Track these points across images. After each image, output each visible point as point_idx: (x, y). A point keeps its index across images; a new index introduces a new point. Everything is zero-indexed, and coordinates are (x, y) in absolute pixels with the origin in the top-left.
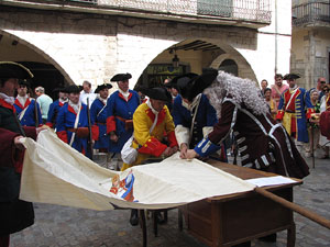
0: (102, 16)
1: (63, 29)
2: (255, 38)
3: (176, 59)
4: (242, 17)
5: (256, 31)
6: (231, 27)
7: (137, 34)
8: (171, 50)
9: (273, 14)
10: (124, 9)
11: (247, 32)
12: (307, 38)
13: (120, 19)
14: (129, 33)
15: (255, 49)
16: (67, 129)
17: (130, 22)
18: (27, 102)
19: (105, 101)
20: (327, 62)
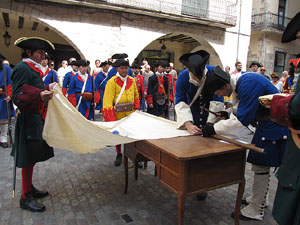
0: (110, 11)
1: (81, 19)
2: (223, 35)
3: (164, 47)
4: (214, 19)
5: (224, 30)
6: (206, 26)
7: (135, 26)
8: (160, 40)
9: (238, 19)
10: (127, 7)
11: (218, 31)
12: (261, 39)
13: (123, 14)
14: (130, 25)
15: (223, 44)
16: (76, 93)
17: (131, 17)
18: (47, 71)
19: (106, 74)
20: (274, 57)
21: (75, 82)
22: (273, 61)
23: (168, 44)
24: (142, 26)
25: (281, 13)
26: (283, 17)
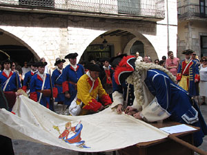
0: (58, 15)
1: (33, 24)
2: (155, 28)
3: (105, 42)
5: (155, 23)
6: (140, 21)
7: (80, 26)
8: (101, 36)
9: (166, 13)
10: (72, 11)
11: (150, 24)
12: (186, 27)
13: (70, 17)
14: (75, 26)
15: (155, 35)
17: (78, 19)
18: (11, 74)
19: (61, 71)
20: (199, 42)
21: (35, 81)
22: (199, 44)
23: (108, 38)
24: (86, 26)
25: (202, 4)
26: (204, 6)
